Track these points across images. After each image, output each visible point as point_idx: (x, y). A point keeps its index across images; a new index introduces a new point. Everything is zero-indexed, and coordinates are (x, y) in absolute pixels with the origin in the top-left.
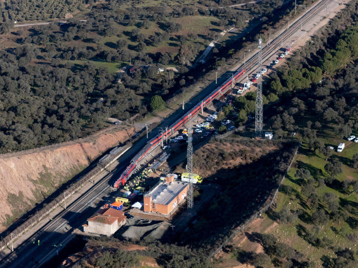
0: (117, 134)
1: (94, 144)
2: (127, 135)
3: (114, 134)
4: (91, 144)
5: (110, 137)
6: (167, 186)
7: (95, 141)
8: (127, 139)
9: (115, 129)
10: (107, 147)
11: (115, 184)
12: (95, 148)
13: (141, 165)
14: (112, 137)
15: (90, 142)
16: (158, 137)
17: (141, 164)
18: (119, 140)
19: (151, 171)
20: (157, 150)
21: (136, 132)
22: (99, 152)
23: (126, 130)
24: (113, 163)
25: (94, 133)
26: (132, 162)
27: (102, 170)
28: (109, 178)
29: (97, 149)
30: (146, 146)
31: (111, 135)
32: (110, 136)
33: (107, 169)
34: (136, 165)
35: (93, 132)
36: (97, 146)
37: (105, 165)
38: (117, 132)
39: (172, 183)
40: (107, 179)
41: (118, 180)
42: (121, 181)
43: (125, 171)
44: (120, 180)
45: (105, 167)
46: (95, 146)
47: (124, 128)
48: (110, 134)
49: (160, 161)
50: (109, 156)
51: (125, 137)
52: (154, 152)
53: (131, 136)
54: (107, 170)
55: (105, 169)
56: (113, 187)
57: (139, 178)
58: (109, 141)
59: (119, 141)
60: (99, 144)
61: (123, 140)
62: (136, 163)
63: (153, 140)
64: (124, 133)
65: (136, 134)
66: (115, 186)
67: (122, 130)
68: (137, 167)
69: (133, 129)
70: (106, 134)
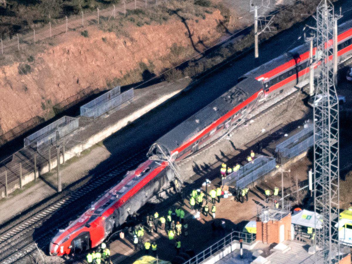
0: (136, 35)
1: (24, 71)
2: (185, 42)
3: (126, 35)
4: (12, 70)
5: (103, 46)
6: (254, 258)
7: (31, 59)
8: (182, 57)
9: (137, 12)
10: (84, 85)
11: (55, 239)
12: (26, 89)
13: (196, 169)
14: (114, 46)
15: (9, 63)
16: (296, 56)
17: (200, 163)
18: (146, 61)
19: (228, 195)
20: (286, 110)
21: (227, 31)
22: (43, 107)
23: (183, 20)
24: (85, 152)
25: (39, 25)
26: (155, 152)
27: (28, 179)
28: (44, 213)
29: (35, 93)
30: (233, 90)
31: (112, 36)
32: (104, 39)
33: (50, 178)
34: (167, 168)
35: (35, 22)
36: (38, 83)
37: (45, 161)
38: (139, 25)
39: (281, 247)
40: (35, 218)
41: (72, 224)
42: (84, 229)
43: (113, 190)
44: (80, 225)
45: (45, 170)
46: (28, 78)
47: (175, 12)
48: (107, 35)
49: (276, 155)
50: (75, 123)
51: (176, 50)
52: (268, 118)
53: (200, 47)
54: (49, 183)
55: (42, 177)
56: (47, 252)
57: (163, 220)
58: (92, 64)
59: (142, 65)
60: (47, 73)
61: (163, 59)
62: (170, 160)
63: (271, 68)
64: (171, 31)
65: (225, 38)
66: (54, 248)
67: (165, 19)
68: (170, 176)
69: (217, 15)
70: (85, 34)
